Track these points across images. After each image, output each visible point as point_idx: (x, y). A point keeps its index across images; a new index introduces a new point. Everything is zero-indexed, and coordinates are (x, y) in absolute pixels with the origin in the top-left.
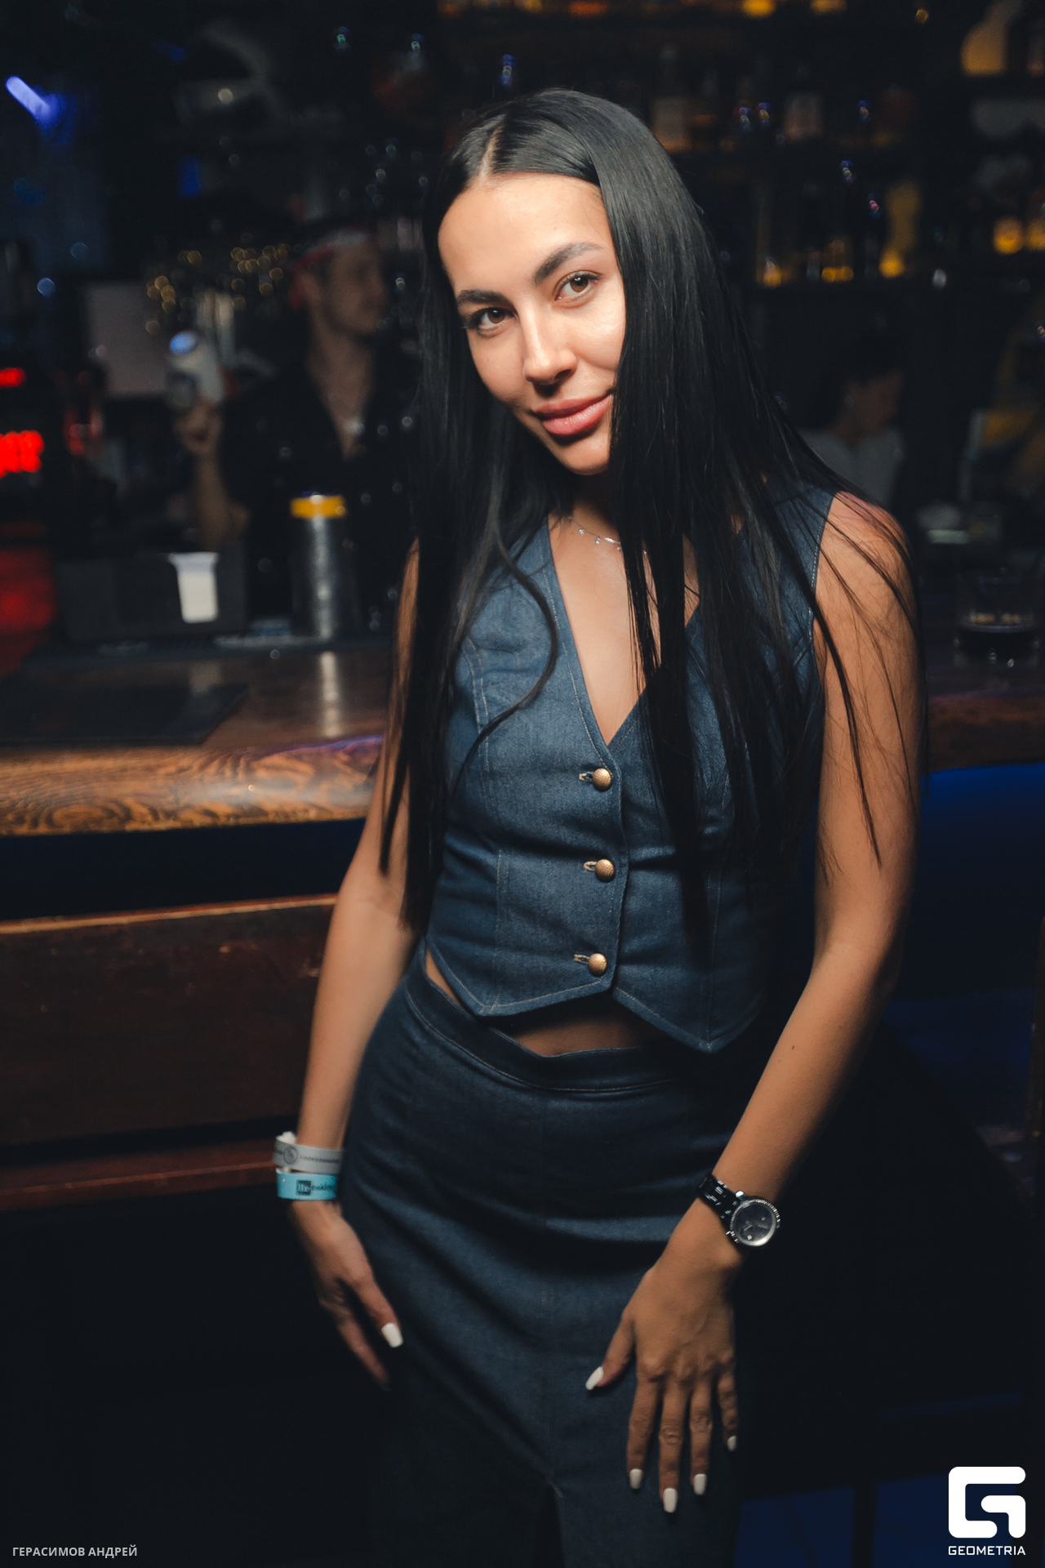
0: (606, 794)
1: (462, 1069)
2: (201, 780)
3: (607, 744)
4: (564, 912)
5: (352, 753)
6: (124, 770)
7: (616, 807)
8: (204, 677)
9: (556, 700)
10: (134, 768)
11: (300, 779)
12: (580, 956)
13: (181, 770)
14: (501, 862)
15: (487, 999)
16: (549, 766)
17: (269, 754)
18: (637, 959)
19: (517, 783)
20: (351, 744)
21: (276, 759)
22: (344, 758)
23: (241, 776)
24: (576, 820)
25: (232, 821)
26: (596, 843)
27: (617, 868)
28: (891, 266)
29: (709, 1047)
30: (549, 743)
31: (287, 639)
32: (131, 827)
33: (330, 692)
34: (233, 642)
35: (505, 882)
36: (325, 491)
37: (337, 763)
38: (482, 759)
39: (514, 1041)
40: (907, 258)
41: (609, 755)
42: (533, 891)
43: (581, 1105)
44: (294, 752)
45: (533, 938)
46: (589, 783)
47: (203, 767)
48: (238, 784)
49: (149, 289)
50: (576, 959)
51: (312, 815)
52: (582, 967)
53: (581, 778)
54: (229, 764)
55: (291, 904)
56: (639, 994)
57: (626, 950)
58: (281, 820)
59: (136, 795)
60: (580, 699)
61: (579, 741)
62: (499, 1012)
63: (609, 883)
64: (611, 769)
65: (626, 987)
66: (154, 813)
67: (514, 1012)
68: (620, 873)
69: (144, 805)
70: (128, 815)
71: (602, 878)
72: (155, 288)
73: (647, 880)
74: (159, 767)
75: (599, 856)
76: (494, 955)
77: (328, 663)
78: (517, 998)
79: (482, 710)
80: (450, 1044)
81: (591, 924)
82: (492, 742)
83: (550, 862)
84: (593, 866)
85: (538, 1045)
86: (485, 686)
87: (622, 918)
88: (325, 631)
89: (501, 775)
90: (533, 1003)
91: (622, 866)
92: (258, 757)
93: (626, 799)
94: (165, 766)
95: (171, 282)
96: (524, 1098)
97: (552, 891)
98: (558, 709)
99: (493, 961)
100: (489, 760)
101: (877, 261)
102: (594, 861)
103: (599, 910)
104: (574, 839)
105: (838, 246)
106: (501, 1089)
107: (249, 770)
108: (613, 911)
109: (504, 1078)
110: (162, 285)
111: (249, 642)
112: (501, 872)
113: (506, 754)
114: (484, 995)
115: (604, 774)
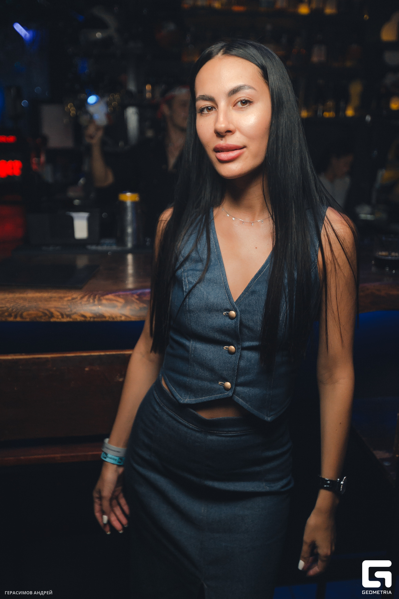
0: (233, 321)
1: (174, 422)
2: (81, 303)
3: (235, 301)
4: (215, 365)
5: (139, 295)
6: (51, 298)
7: (238, 326)
8: (82, 261)
9: (215, 283)
10: (55, 297)
11: (119, 305)
12: (221, 382)
13: (73, 299)
14: (191, 344)
15: (184, 397)
16: (211, 309)
17: (107, 294)
18: (243, 384)
19: (199, 315)
20: (139, 292)
21: (110, 296)
22: (136, 297)
23: (96, 302)
24: (221, 330)
25: (92, 320)
26: (229, 340)
27: (236, 349)
28: (350, 112)
29: (269, 419)
30: (212, 300)
31: (114, 248)
32: (53, 320)
33: (130, 270)
34: (94, 248)
35: (193, 352)
36: (132, 191)
37: (133, 299)
38: (186, 305)
39: (196, 413)
40: (356, 110)
41: (235, 306)
42: (203, 356)
43: (220, 438)
44: (117, 294)
45: (203, 375)
46: (227, 316)
47: (82, 298)
48: (95, 305)
49: (66, 108)
50: (219, 384)
51: (123, 318)
52: (221, 387)
53: (224, 314)
54: (92, 297)
55: (114, 353)
56: (243, 398)
57: (239, 381)
58: (111, 320)
59: (55, 308)
60: (224, 283)
61: (223, 299)
62: (188, 402)
63: (233, 355)
64: (236, 311)
65: (238, 395)
66: (62, 315)
67: (194, 403)
68: (238, 351)
69: (58, 312)
70: (52, 315)
71: (230, 352)
72: (68, 107)
73: (248, 354)
74: (65, 297)
75: (230, 344)
76: (187, 380)
77: (130, 257)
78: (196, 397)
79: (186, 286)
80: (170, 412)
81: (226, 370)
82: (189, 298)
83: (210, 346)
84: (227, 348)
85: (205, 415)
86: (187, 276)
87: (237, 369)
88: (129, 245)
89: (193, 312)
90: (201, 400)
91: (238, 349)
92: (103, 295)
93: (241, 323)
94: (67, 297)
95: (74, 105)
96: (198, 434)
97: (211, 357)
98: (216, 286)
99: (187, 382)
100: (188, 306)
101: (345, 110)
102: (228, 346)
103: (229, 365)
104: (220, 337)
105: (330, 104)
106: (189, 431)
107: (100, 300)
108: (234, 366)
109: (191, 427)
110: (71, 107)
111: (100, 248)
112: (191, 348)
113: (195, 303)
114: (183, 395)
115: (233, 313)
